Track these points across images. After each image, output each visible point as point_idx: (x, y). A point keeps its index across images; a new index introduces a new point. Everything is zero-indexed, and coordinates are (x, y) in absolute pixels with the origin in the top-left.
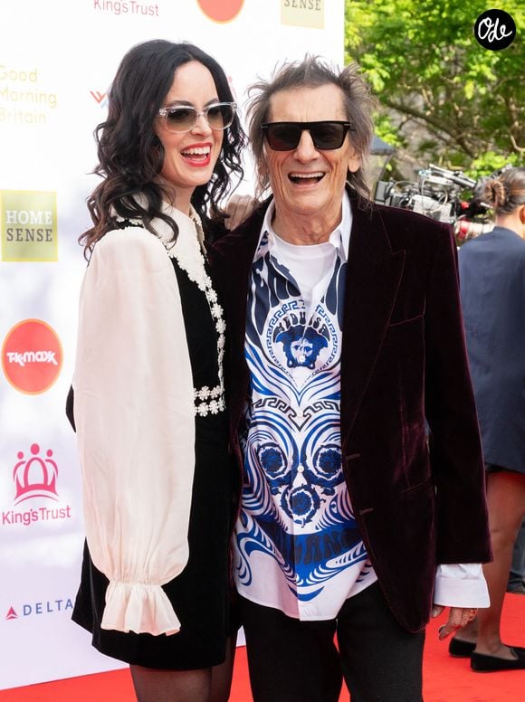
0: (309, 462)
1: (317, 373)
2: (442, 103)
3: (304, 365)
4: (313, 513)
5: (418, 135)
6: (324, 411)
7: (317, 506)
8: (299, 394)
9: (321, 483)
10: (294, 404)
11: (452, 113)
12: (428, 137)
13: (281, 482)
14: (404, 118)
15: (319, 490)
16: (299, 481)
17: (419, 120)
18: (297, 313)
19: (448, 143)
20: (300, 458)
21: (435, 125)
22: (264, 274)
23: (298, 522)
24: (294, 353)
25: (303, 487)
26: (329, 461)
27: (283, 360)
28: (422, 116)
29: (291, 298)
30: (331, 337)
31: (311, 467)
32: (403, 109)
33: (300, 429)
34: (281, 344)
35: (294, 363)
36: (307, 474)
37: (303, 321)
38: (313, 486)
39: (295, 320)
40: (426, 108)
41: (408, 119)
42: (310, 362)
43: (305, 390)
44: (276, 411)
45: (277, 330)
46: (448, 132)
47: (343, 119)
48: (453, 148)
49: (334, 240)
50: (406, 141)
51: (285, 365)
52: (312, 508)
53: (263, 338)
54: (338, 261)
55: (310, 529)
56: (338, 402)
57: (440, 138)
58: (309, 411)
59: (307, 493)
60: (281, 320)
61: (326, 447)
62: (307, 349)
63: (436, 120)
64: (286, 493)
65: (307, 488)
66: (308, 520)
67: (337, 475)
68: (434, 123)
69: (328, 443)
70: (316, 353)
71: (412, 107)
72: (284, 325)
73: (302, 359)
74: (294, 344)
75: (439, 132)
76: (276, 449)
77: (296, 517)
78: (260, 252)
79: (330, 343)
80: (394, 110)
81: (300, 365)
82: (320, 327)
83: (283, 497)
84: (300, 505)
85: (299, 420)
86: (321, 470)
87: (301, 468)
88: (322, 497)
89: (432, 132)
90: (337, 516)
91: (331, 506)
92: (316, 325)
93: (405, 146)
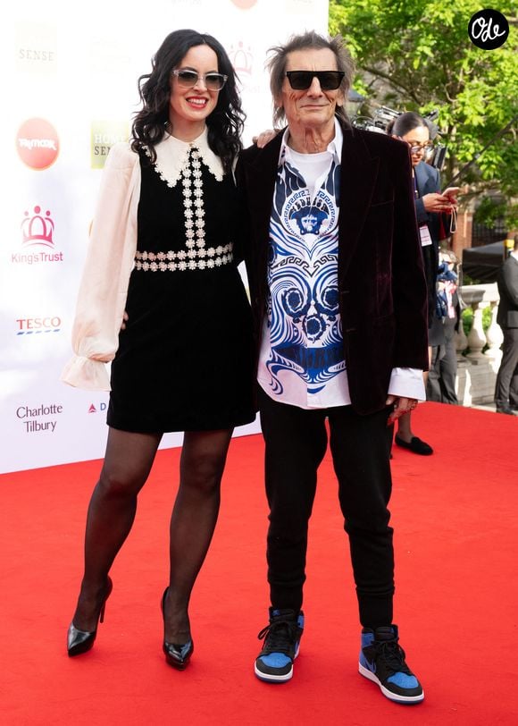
0: (319, 298)
1: (321, 236)
2: (401, 68)
3: (312, 232)
4: (321, 334)
5: (383, 89)
6: (328, 263)
7: (324, 329)
8: (310, 252)
9: (326, 312)
10: (307, 259)
11: (407, 75)
12: (392, 91)
13: (300, 314)
14: (374, 78)
15: (325, 317)
16: (312, 311)
17: (385, 79)
18: (304, 198)
19: (404, 95)
20: (312, 295)
21: (396, 83)
22: (283, 175)
23: (310, 339)
24: (305, 225)
25: (314, 315)
26: (331, 297)
27: (297, 230)
28: (387, 77)
29: (301, 189)
30: (330, 212)
31: (320, 301)
32: (374, 72)
33: (311, 276)
34: (295, 220)
35: (304, 232)
36: (317, 306)
37: (309, 203)
38: (321, 315)
39: (303, 204)
40: (390, 72)
41: (377, 78)
42: (315, 231)
43: (315, 248)
44: (294, 265)
45: (291, 212)
46: (404, 88)
47: (336, 70)
48: (407, 98)
49: (330, 149)
50: (375, 93)
51: (299, 234)
52: (320, 330)
53: (282, 218)
54: (334, 163)
55: (318, 344)
56: (337, 255)
57: (399, 92)
58: (318, 263)
59: (317, 320)
60: (293, 204)
61: (330, 287)
62: (313, 221)
63: (396, 79)
64: (304, 321)
65: (317, 316)
66: (317, 338)
67: (337, 307)
68: (394, 82)
69: (331, 284)
70: (320, 223)
71: (380, 70)
72: (296, 207)
73: (310, 229)
74: (303, 219)
75: (398, 88)
76: (297, 292)
77: (309, 336)
78: (280, 162)
79: (330, 217)
80: (367, 72)
81: (308, 232)
82: (322, 206)
83: (303, 324)
84: (313, 328)
85: (311, 270)
86: (326, 303)
87: (313, 302)
88: (327, 322)
89: (393, 87)
90: (337, 336)
91: (333, 329)
92: (319, 204)
93: (375, 96)
